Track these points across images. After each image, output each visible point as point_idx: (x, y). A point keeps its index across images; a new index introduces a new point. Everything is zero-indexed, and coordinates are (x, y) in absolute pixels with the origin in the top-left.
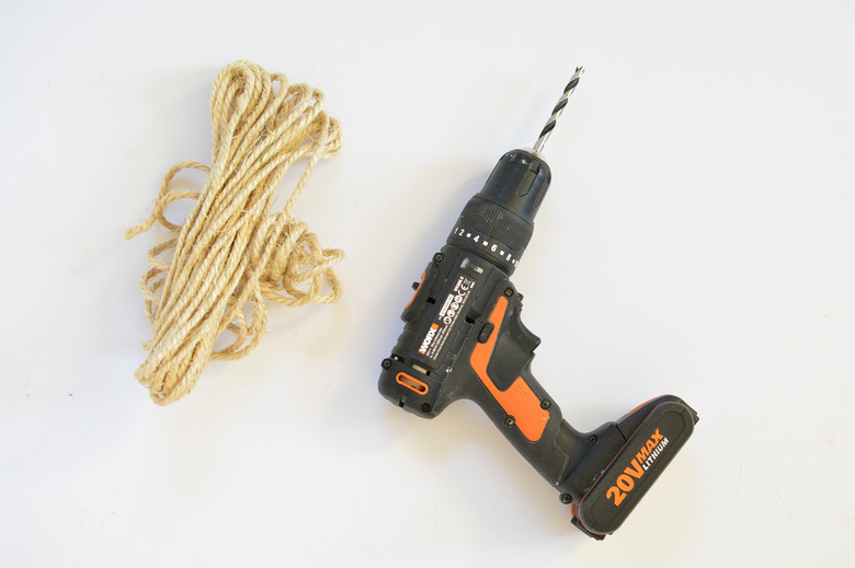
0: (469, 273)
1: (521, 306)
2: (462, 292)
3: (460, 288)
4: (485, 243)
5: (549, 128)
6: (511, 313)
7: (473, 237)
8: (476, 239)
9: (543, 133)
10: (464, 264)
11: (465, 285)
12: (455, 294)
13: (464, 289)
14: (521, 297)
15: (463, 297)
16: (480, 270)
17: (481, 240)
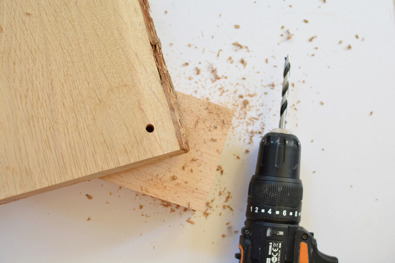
0: (274, 238)
1: (315, 241)
2: (275, 253)
3: (272, 251)
4: (278, 212)
5: (284, 107)
6: (312, 250)
7: (266, 211)
8: (270, 212)
9: (282, 112)
10: (268, 233)
11: (275, 248)
12: (271, 257)
13: (275, 251)
14: (312, 234)
15: (277, 257)
16: (281, 233)
17: (274, 211)
